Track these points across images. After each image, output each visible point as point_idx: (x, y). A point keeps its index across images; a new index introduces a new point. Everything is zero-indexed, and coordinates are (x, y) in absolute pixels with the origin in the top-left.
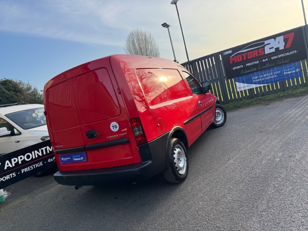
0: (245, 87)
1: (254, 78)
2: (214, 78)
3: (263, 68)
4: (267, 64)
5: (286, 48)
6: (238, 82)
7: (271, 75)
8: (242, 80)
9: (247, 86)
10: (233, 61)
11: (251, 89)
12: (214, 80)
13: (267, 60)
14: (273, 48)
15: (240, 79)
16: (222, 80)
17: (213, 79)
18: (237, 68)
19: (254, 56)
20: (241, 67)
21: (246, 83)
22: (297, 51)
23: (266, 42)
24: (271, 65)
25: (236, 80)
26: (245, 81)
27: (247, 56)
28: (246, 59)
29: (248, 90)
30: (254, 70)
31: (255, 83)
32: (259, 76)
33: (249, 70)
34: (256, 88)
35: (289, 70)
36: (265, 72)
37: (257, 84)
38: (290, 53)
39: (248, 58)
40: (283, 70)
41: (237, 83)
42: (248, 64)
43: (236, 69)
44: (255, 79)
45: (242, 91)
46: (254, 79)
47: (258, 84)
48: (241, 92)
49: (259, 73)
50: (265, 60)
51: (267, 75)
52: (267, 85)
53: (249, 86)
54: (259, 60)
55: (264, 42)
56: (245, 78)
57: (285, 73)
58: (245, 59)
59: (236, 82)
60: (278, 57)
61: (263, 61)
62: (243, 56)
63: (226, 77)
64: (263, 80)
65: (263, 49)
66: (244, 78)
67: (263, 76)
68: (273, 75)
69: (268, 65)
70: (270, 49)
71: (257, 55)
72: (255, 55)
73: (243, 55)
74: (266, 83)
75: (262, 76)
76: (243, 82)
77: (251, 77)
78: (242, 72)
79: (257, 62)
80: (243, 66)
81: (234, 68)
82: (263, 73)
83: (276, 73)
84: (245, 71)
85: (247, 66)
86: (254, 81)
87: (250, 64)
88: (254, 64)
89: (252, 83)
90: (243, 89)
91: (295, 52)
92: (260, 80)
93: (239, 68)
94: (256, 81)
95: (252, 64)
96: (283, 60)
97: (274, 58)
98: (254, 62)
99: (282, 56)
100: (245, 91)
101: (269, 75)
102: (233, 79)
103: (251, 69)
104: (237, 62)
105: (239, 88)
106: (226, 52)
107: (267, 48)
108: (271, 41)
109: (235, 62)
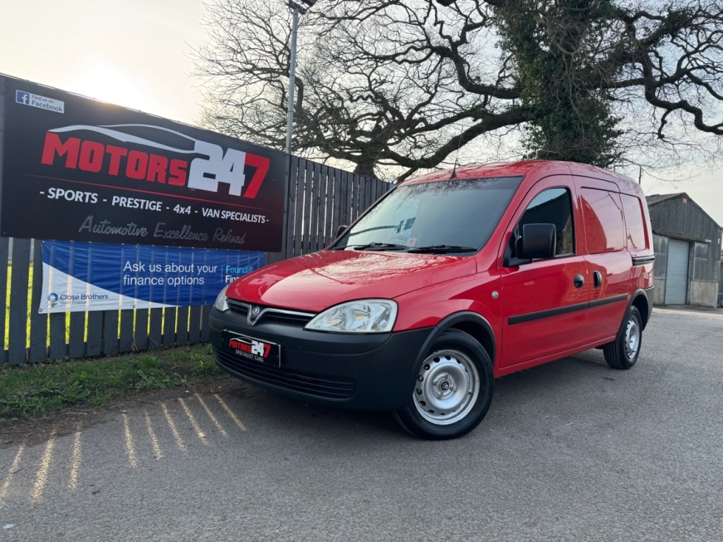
0: (84, 297)
1: (128, 266)
3: (168, 235)
4: (185, 227)
5: (245, 196)
6: (56, 265)
7: (189, 275)
8: (75, 262)
9: (93, 297)
10: (56, 153)
11: (104, 312)
13: (188, 210)
14: (213, 176)
15: (71, 252)
18: (70, 195)
19: (151, 178)
20: (90, 198)
21: (92, 282)
22: (265, 219)
23: (201, 147)
24: (196, 237)
25: (48, 252)
26: (89, 267)
27: (124, 161)
28: (116, 173)
29: (90, 313)
30: (137, 234)
31: (129, 291)
32: (150, 262)
33: (117, 226)
34: (127, 313)
35: (238, 270)
36: (173, 254)
37: (133, 296)
38: (250, 219)
39: (128, 174)
40: (225, 268)
41: (49, 271)
42: (122, 201)
43: (62, 198)
44: (133, 274)
45: (63, 315)
46: (128, 270)
47: (139, 297)
48: (58, 318)
49: (153, 252)
51: (175, 268)
52: (166, 308)
53: (100, 297)
54: (165, 201)
55: (194, 143)
56: (94, 257)
57: (227, 279)
58: (114, 171)
59: (44, 265)
60: (221, 215)
61: (177, 209)
62: (110, 154)
64: (158, 286)
65: (184, 164)
66: (90, 254)
67: (163, 269)
68: (195, 275)
69: (186, 232)
70: (206, 175)
71: (162, 180)
72: (157, 174)
73: (109, 149)
74: (168, 302)
75: (158, 268)
76: (79, 272)
77: (119, 259)
78: (87, 224)
79: (154, 206)
80: (96, 199)
81: (55, 192)
82: (164, 256)
83: (205, 269)
84: (102, 225)
85: (113, 204)
86: (125, 278)
87: (129, 202)
88: (142, 207)
89: (118, 286)
90: (68, 308)
91: (261, 220)
92: (148, 280)
93: (76, 200)
94: (134, 280)
95: (138, 205)
96: (231, 230)
97: (209, 214)
98: (143, 201)
99: (232, 218)
100: (78, 317)
101: (181, 269)
102: (33, 241)
103: (128, 227)
104: (75, 167)
105: (53, 297)
106: (31, 95)
107: (197, 167)
108: (213, 150)
109: (67, 166)
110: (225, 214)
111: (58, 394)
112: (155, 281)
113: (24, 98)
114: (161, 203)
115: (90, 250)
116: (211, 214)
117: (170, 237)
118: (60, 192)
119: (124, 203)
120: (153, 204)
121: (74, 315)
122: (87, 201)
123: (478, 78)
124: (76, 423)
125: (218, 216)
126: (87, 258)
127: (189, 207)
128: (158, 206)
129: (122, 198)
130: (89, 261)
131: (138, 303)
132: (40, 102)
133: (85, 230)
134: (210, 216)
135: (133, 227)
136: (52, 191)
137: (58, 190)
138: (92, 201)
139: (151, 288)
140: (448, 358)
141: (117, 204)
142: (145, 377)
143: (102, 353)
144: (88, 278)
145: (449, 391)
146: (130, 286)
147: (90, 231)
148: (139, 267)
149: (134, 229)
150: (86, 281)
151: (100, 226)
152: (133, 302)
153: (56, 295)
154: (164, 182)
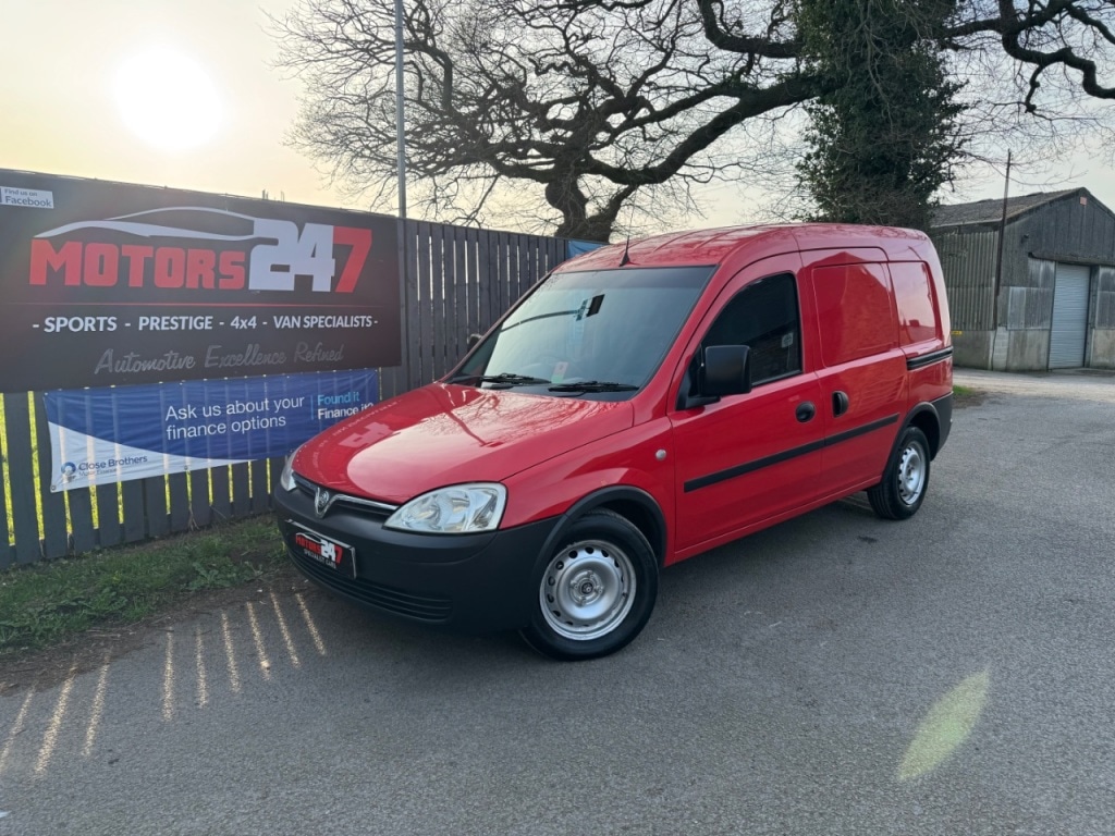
0: (112, 463)
1: (171, 412)
3: (226, 362)
4: (250, 346)
5: (337, 290)
6: (68, 424)
7: (262, 415)
8: (95, 416)
9: (126, 461)
11: (144, 481)
13: (253, 323)
14: (286, 268)
15: (87, 404)
18: (76, 324)
19: (192, 284)
20: (106, 324)
21: (121, 442)
22: (372, 320)
23: (263, 227)
24: (268, 360)
25: (55, 407)
26: (115, 421)
27: (149, 265)
28: (140, 284)
29: (123, 483)
30: (181, 367)
31: (176, 448)
32: (203, 404)
33: (150, 359)
34: (177, 479)
35: (337, 400)
36: (236, 389)
37: (184, 454)
38: (349, 323)
39: (157, 283)
40: (316, 398)
41: (60, 434)
42: (153, 323)
43: (65, 330)
44: (180, 424)
45: (86, 490)
46: (172, 418)
47: (192, 454)
48: (80, 495)
49: (206, 388)
51: (241, 408)
52: (233, 466)
53: (136, 461)
54: (217, 315)
55: (252, 222)
56: (120, 406)
57: (320, 414)
58: (136, 281)
59: (50, 425)
60: (302, 323)
61: (235, 323)
62: (129, 257)
64: (218, 436)
65: (239, 256)
66: (116, 402)
67: (224, 411)
68: (271, 413)
69: (252, 355)
70: (275, 268)
71: (209, 284)
72: (201, 276)
73: (126, 250)
74: (234, 456)
75: (216, 410)
76: (102, 431)
77: (158, 405)
78: (106, 362)
79: (202, 324)
80: (115, 326)
81: (54, 323)
82: (223, 393)
83: (286, 403)
84: (127, 360)
85: (141, 329)
86: (169, 430)
87: (164, 323)
88: (183, 328)
89: (160, 442)
90: (92, 481)
91: (366, 322)
92: (202, 430)
93: (86, 330)
94: (182, 432)
95: (176, 324)
96: (320, 344)
97: (284, 324)
98: (184, 318)
99: (320, 326)
100: (106, 491)
101: (250, 407)
102: (31, 395)
103: (166, 359)
104: (79, 284)
105: (69, 468)
106: (4, 188)
107: (261, 259)
108: (284, 229)
109: (68, 283)
110: (309, 320)
111: (83, 607)
112: (212, 429)
114: (211, 318)
115: (113, 397)
116: (288, 324)
117: (229, 364)
118: (62, 322)
119: (156, 324)
120: (199, 321)
121: (100, 488)
122: (101, 329)
123: (739, 24)
124: (105, 650)
125: (298, 325)
126: (110, 409)
127: (254, 318)
128: (207, 323)
129: (153, 318)
130: (114, 413)
131: (192, 462)
132: (16, 197)
133: (104, 371)
134: (286, 327)
135: (173, 358)
136: (50, 321)
137: (59, 319)
138: (109, 329)
139: (208, 441)
140: (590, 551)
141: (146, 328)
142: (203, 572)
143: (147, 536)
144: (116, 435)
145: (594, 594)
146: (177, 439)
147: (111, 371)
148: (188, 413)
149: (175, 361)
150: (113, 440)
151: (124, 362)
152: (185, 462)
153: (73, 465)
154: (212, 287)
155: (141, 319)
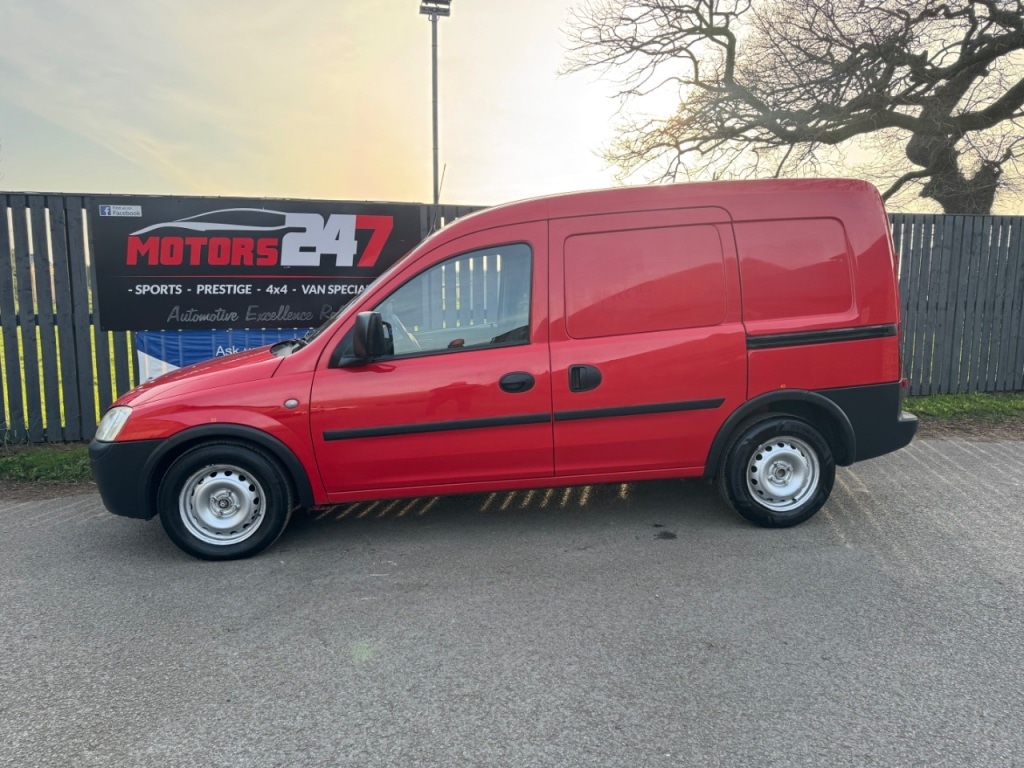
1: (220, 350)
2: (36, 311)
3: (263, 317)
4: (282, 307)
5: (360, 265)
6: (150, 353)
8: (167, 349)
10: (139, 253)
12: (36, 320)
13: (284, 290)
14: (313, 249)
15: (163, 341)
16: (74, 327)
17: (32, 311)
18: (155, 289)
19: (236, 262)
20: (175, 289)
24: (297, 317)
25: (142, 342)
26: (181, 353)
27: (205, 249)
28: (198, 263)
30: (227, 319)
32: (244, 346)
33: (205, 313)
36: (270, 337)
39: (210, 262)
41: (143, 357)
42: (207, 289)
43: (148, 293)
46: (220, 355)
49: (247, 335)
50: (277, 290)
54: (255, 284)
55: (284, 217)
56: (184, 344)
58: (195, 261)
59: (139, 353)
60: (327, 290)
61: (270, 289)
62: (190, 246)
63: (97, 319)
66: (181, 341)
69: (284, 313)
70: (303, 249)
71: (248, 262)
72: (242, 257)
73: (189, 241)
76: (172, 358)
77: (211, 345)
78: (175, 314)
79: (243, 290)
80: (180, 291)
81: (141, 288)
82: (261, 339)
84: (189, 313)
85: (198, 293)
87: (215, 289)
88: (229, 292)
93: (162, 293)
95: (224, 291)
97: (311, 291)
98: (229, 286)
99: (343, 292)
102: (128, 332)
103: (216, 313)
104: (157, 264)
106: (112, 206)
107: (291, 242)
108: (312, 220)
109: (150, 263)
110: (333, 288)
113: (107, 211)
114: (250, 286)
115: (180, 337)
116: (315, 291)
117: (265, 319)
118: (146, 288)
119: (209, 290)
120: (241, 288)
122: (172, 292)
125: (323, 292)
126: (178, 345)
127: (285, 287)
128: (247, 289)
129: (207, 286)
130: (180, 348)
132: (120, 211)
133: (173, 320)
134: (313, 293)
135: (221, 313)
136: (139, 288)
137: (144, 286)
138: (177, 293)
141: (202, 292)
144: (181, 363)
147: (178, 320)
148: (232, 352)
149: (223, 315)
151: (187, 315)
154: (251, 264)
155: (199, 286)
